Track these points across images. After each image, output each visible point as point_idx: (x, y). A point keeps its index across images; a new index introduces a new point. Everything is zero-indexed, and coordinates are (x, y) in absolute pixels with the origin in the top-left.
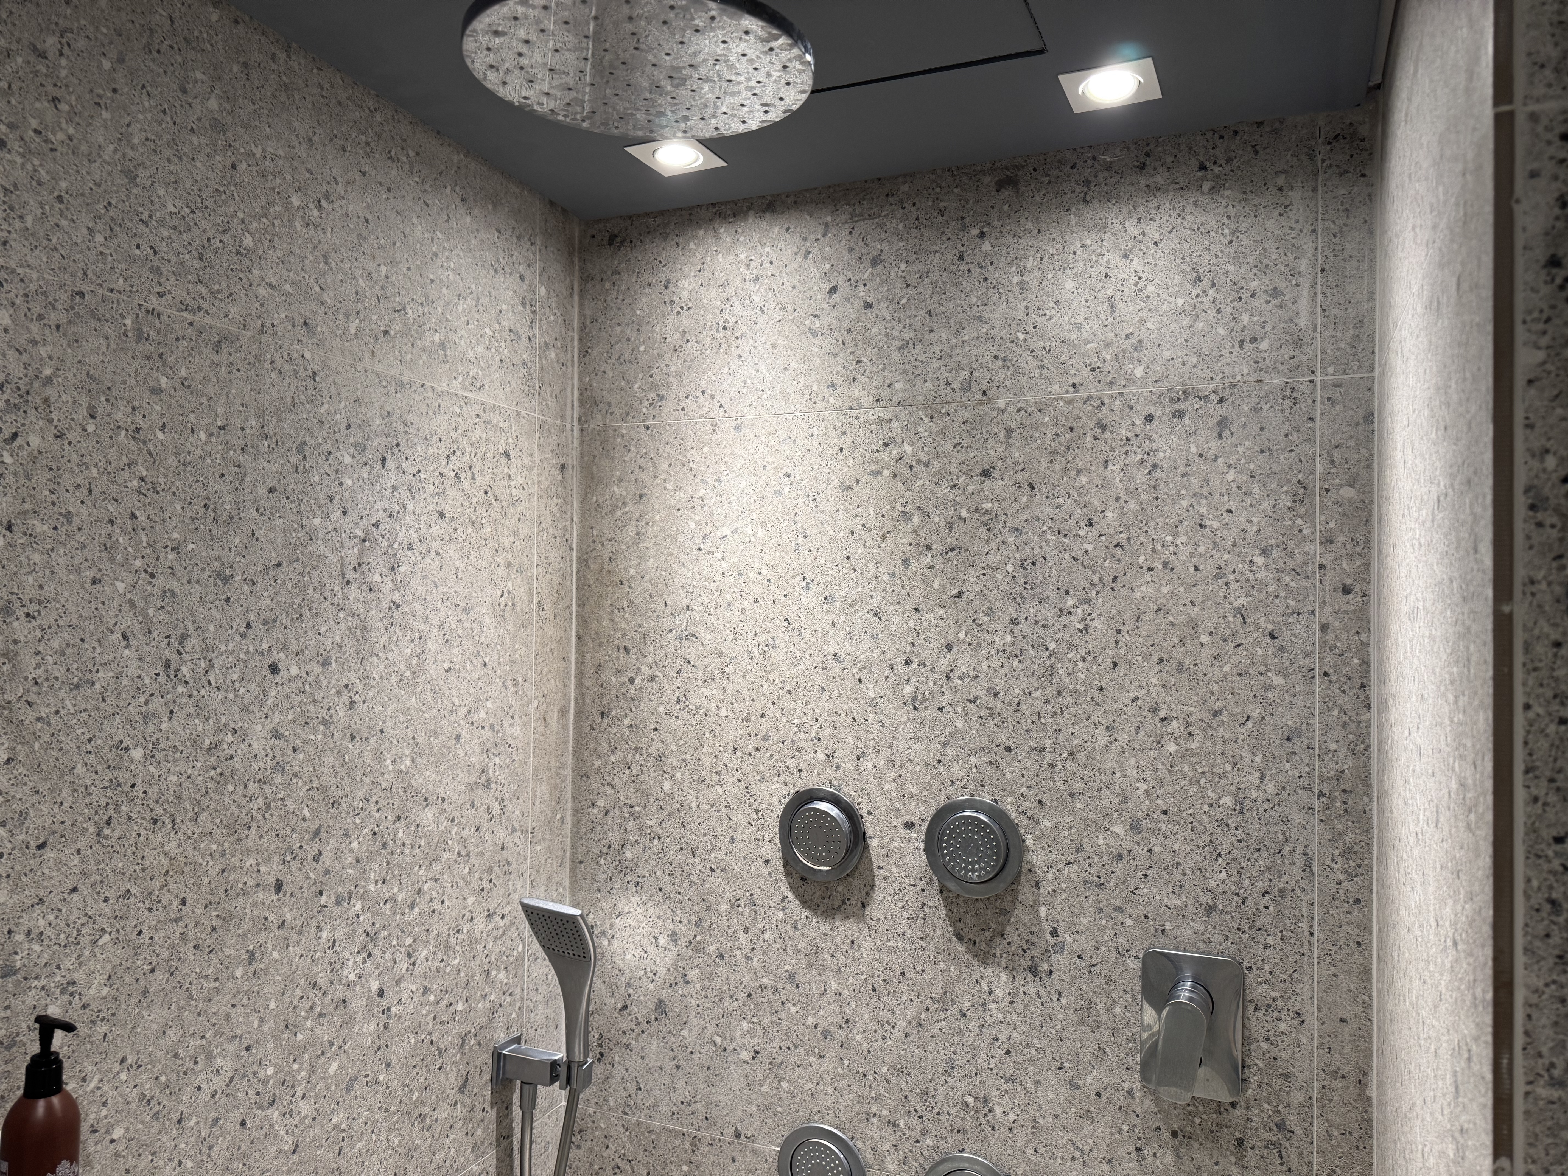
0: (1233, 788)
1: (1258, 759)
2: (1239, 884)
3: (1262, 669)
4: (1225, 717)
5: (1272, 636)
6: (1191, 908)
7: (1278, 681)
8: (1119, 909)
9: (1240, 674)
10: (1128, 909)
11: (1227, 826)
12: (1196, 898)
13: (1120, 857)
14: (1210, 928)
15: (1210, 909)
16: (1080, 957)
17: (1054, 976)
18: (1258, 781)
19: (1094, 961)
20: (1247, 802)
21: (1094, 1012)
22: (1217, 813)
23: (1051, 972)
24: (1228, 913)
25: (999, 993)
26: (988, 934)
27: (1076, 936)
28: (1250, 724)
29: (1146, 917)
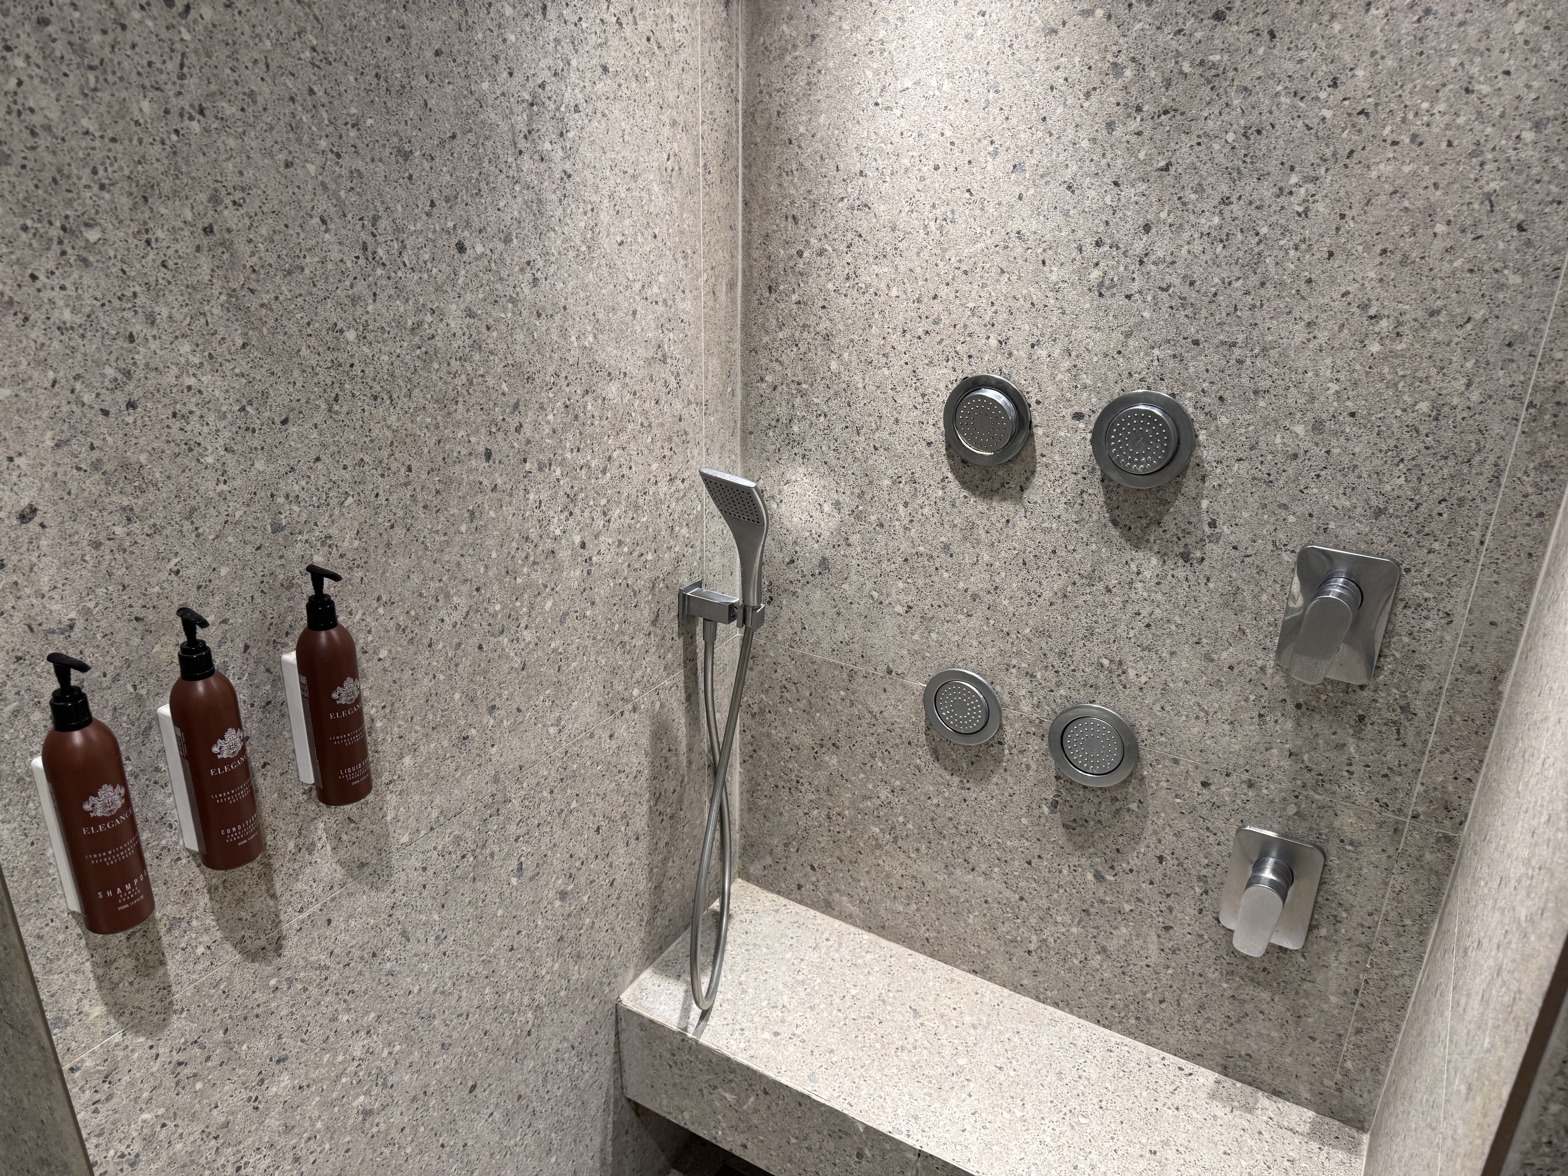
0: (1433, 393)
1: (1469, 365)
2: (1416, 491)
3: (1498, 265)
4: (1442, 318)
5: (1521, 228)
6: (1359, 510)
7: (1515, 279)
8: (1284, 506)
9: (1471, 271)
10: (1293, 507)
11: (1417, 431)
12: (1367, 501)
13: (1295, 456)
14: (1375, 530)
15: (1379, 512)
16: (1235, 548)
17: (1205, 563)
18: (1463, 388)
19: (1248, 552)
20: (1446, 409)
21: (1240, 597)
22: (1409, 418)
23: (1203, 559)
24: (1397, 517)
25: (1147, 574)
26: (1144, 522)
27: (1235, 528)
28: (1469, 326)
29: (1311, 515)
